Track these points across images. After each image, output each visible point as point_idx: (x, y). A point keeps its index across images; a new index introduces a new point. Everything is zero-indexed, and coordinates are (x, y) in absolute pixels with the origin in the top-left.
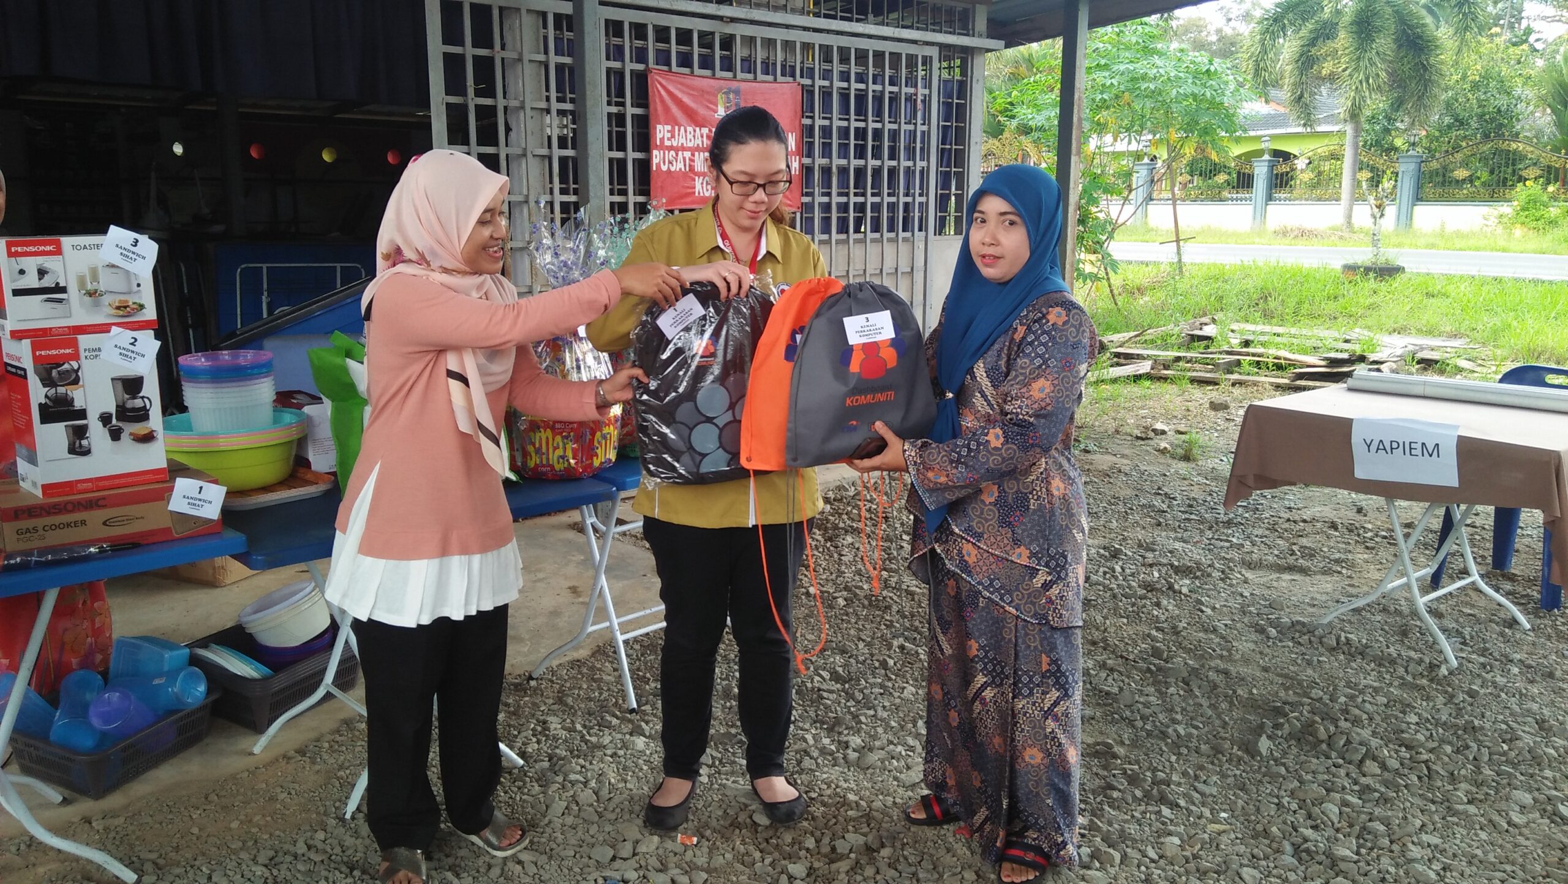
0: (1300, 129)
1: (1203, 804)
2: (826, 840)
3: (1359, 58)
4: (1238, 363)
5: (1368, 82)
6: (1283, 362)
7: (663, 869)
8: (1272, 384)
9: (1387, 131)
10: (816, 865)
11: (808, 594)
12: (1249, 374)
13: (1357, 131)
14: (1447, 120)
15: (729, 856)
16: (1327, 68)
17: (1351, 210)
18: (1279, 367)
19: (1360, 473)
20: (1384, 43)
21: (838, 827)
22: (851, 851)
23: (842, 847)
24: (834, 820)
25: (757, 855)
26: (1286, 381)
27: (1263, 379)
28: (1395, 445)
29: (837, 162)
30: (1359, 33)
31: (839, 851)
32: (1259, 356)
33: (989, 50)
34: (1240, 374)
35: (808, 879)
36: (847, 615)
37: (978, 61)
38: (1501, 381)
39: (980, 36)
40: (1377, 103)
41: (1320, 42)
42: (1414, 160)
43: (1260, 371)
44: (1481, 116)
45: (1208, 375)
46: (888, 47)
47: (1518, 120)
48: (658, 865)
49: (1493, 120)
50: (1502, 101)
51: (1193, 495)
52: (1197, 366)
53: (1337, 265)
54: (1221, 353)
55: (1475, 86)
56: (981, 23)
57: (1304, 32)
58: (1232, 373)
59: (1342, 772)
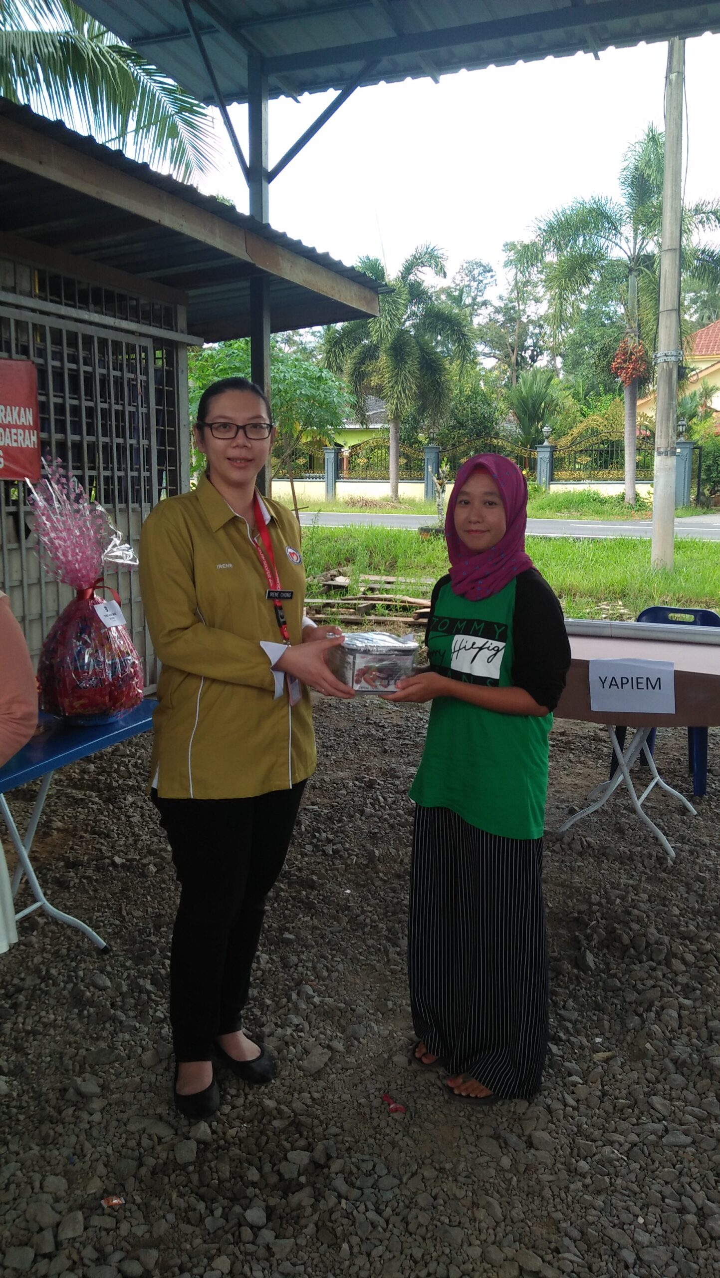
0: (358, 426)
1: (578, 1032)
2: (267, 1167)
3: (397, 374)
4: (374, 607)
5: (405, 392)
6: (407, 604)
7: (102, 1259)
8: (405, 623)
9: (415, 429)
10: (272, 1202)
11: (114, 864)
12: (383, 615)
13: (397, 429)
14: (452, 423)
15: (171, 1217)
16: (374, 381)
17: (397, 487)
18: (405, 609)
19: (595, 707)
20: (412, 365)
21: (272, 1145)
22: (299, 1175)
23: (289, 1171)
24: (264, 1138)
25: (201, 1206)
26: (411, 619)
27: (394, 619)
28: (625, 681)
29: (72, 438)
30: (395, 356)
31: (286, 1177)
32: (390, 600)
33: (191, 345)
34: (376, 615)
35: (270, 1224)
36: (164, 882)
37: (181, 354)
38: (638, 620)
39: (182, 332)
40: (409, 409)
41: (367, 362)
42: (434, 450)
43: (391, 613)
44: (474, 420)
45: (352, 617)
46: (111, 335)
47: (496, 424)
48: (95, 1255)
49: (481, 423)
50: (484, 410)
51: (395, 722)
52: (342, 610)
53: (415, 529)
54: (356, 599)
55: (468, 399)
56: (182, 322)
57: (354, 354)
58: (369, 615)
59: (660, 974)
